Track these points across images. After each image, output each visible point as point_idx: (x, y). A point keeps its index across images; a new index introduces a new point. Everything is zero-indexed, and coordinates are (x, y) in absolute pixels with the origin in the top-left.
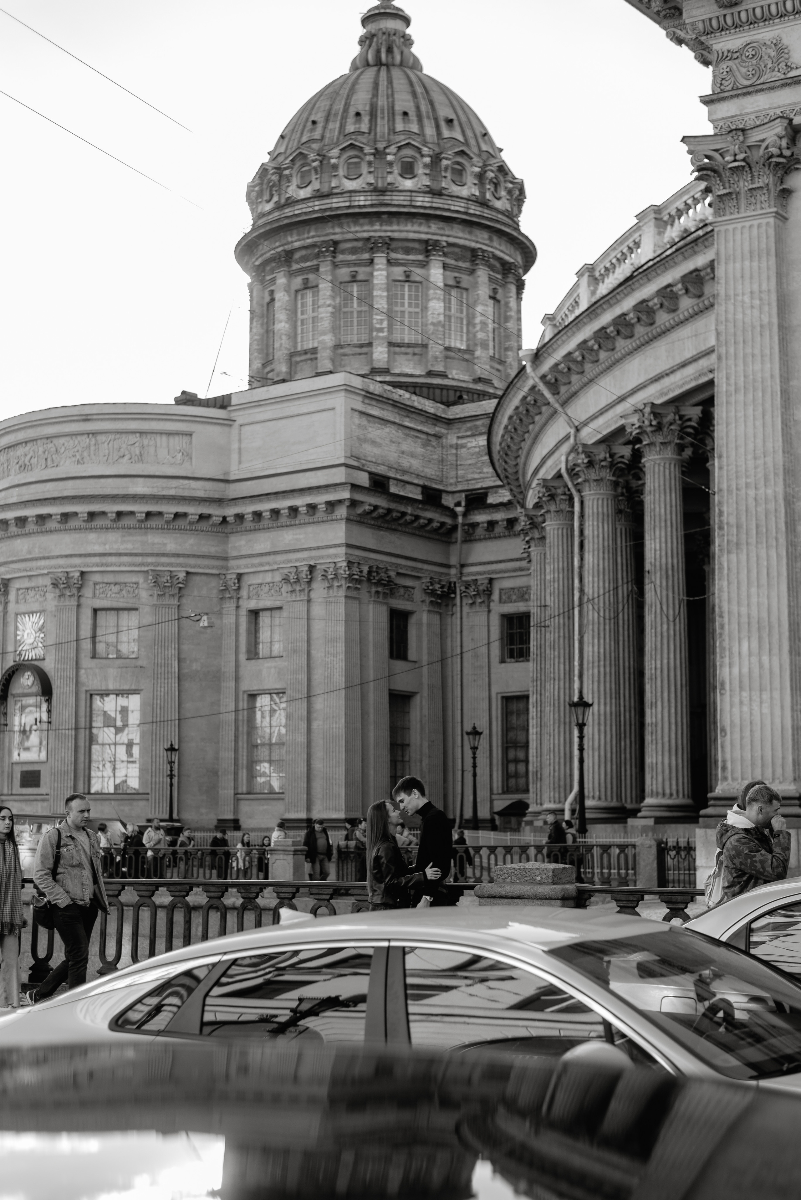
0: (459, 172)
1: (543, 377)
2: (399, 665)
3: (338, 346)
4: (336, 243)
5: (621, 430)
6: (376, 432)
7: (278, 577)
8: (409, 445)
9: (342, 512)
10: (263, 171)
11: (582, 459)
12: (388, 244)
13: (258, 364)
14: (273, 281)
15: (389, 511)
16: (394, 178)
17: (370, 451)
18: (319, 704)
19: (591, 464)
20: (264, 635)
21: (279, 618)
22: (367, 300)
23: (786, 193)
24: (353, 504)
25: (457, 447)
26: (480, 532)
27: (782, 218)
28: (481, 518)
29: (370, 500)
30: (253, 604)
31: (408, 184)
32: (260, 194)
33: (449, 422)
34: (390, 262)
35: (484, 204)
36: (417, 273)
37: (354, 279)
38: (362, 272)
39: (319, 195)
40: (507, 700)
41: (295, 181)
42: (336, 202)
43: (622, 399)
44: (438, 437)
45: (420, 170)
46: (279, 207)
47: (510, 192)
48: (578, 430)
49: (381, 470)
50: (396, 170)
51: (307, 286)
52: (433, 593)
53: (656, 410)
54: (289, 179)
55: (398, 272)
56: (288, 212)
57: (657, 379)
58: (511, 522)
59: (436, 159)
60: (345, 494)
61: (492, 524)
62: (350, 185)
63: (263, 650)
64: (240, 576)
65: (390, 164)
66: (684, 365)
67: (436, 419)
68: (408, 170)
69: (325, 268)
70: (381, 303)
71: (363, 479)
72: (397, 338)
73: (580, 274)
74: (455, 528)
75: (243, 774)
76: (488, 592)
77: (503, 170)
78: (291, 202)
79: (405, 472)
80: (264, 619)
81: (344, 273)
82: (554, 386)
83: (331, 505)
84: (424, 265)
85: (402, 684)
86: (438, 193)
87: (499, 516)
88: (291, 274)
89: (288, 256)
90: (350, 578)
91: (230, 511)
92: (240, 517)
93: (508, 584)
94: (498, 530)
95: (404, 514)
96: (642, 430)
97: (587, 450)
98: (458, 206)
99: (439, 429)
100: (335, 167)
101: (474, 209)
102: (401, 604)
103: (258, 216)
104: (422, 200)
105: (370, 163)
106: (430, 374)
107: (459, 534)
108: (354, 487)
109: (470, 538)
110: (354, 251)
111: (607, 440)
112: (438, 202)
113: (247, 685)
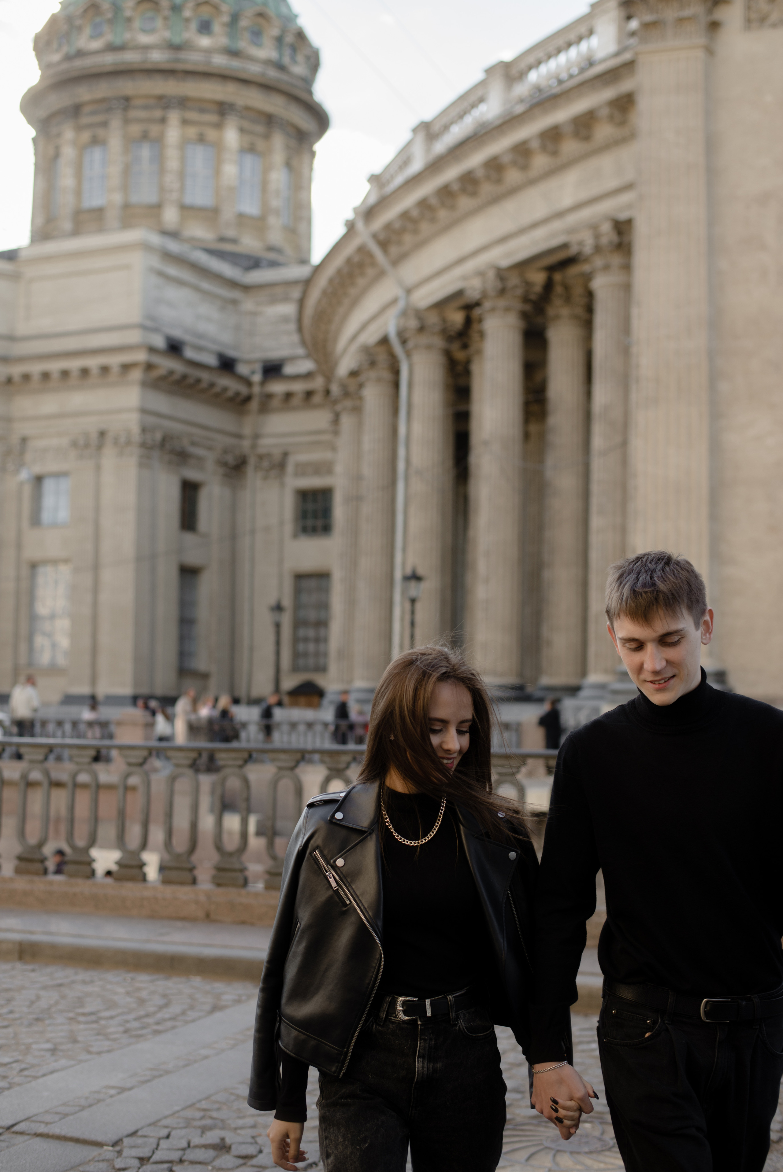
0: (257, 34)
1: (375, 236)
2: (189, 538)
3: (126, 206)
4: (127, 99)
5: (460, 293)
6: (173, 293)
7: (65, 441)
8: (207, 309)
9: (137, 375)
10: (54, 20)
11: (413, 323)
12: (183, 103)
13: (40, 221)
14: (59, 135)
15: (184, 377)
16: (191, 34)
17: (166, 313)
18: (107, 576)
19: (421, 329)
20: (49, 501)
21: (65, 484)
22: (159, 159)
23: (714, 26)
24: (149, 367)
25: (254, 314)
26: (275, 403)
27: (710, 51)
28: (278, 388)
29: (167, 364)
30: (37, 469)
31: (205, 42)
32: (48, 43)
33: (246, 288)
34: (185, 122)
35: (281, 67)
36: (211, 134)
37: (145, 136)
38: (154, 130)
39: (111, 48)
40: (299, 577)
41: (88, 31)
42: (130, 57)
43: (461, 261)
44: (234, 302)
45: (217, 27)
46: (68, 58)
47: (308, 58)
48: (409, 291)
49: (177, 333)
50: (194, 26)
51: (95, 141)
52: (225, 464)
53: (501, 274)
54: (80, 29)
55: (192, 132)
56: (78, 63)
57: (503, 240)
58: (309, 394)
59: (235, 18)
60: (141, 356)
61: (289, 396)
62: (144, 39)
63: (46, 516)
64: (24, 440)
65: (187, 20)
66: (534, 225)
67: (233, 284)
68: (205, 28)
69: (116, 123)
70: (173, 163)
71: (160, 342)
72: (188, 200)
73: (415, 130)
74: (248, 399)
75: (23, 647)
76: (281, 466)
77: (301, 36)
78: (80, 54)
79: (200, 336)
80: (49, 485)
81: (135, 129)
82: (384, 245)
83: (126, 368)
84: (219, 126)
85: (192, 559)
86: (234, 53)
87: (298, 387)
88: (79, 129)
89: (76, 110)
90: (143, 445)
91: (16, 370)
92: (26, 377)
93: (303, 457)
94: (296, 401)
95: (198, 381)
96: (484, 295)
97: (419, 314)
98: (254, 69)
99: (236, 294)
100: (129, 20)
101: (272, 73)
102: (193, 475)
103: (45, 67)
104: (220, 61)
105: (166, 19)
106: (222, 239)
107: (254, 405)
108: (152, 350)
109: (265, 408)
110: (146, 107)
111: (440, 305)
112: (235, 64)
113: (30, 553)
